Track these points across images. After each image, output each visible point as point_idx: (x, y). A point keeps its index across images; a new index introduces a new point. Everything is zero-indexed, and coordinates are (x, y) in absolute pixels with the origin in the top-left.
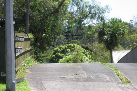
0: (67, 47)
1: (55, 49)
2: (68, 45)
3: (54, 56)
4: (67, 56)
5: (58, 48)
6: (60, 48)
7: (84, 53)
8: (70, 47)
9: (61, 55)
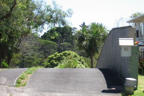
0: (62, 54)
1: (50, 57)
2: (63, 52)
3: (49, 63)
4: (61, 64)
5: (53, 56)
6: (56, 56)
7: (80, 61)
8: (66, 54)
9: (56, 63)
